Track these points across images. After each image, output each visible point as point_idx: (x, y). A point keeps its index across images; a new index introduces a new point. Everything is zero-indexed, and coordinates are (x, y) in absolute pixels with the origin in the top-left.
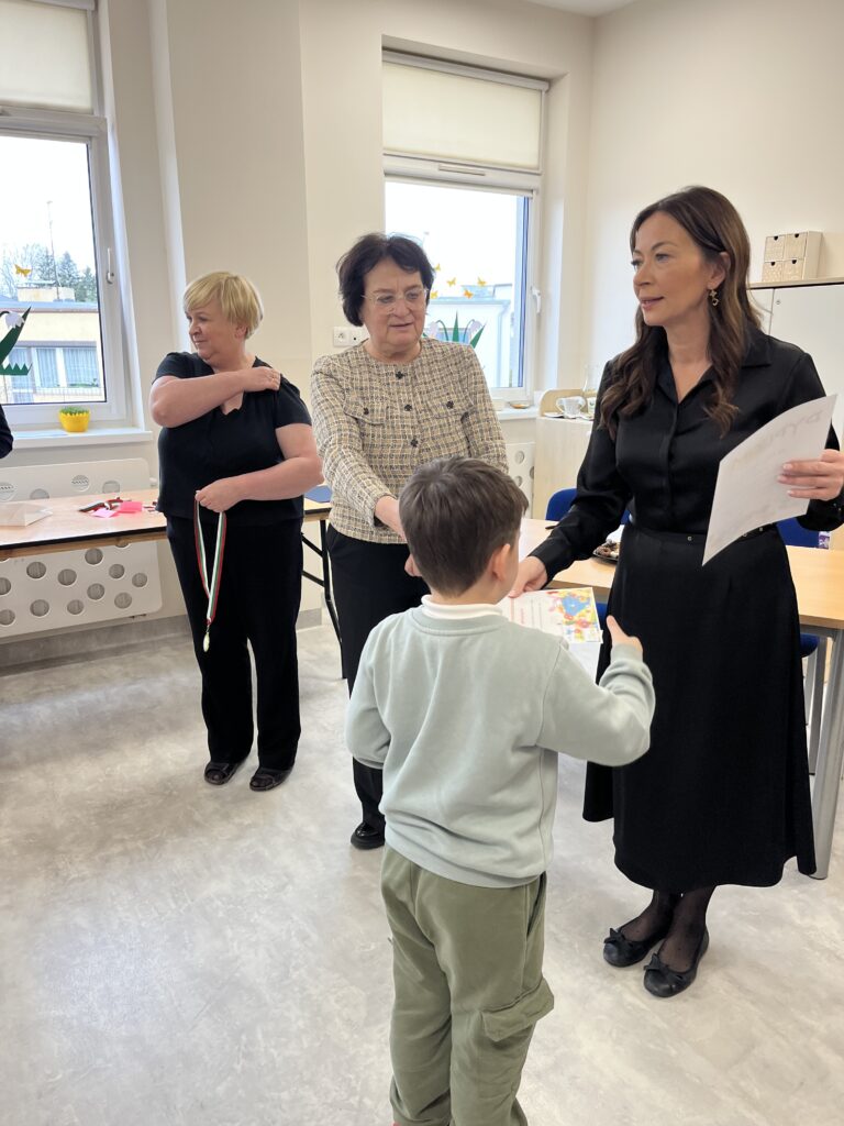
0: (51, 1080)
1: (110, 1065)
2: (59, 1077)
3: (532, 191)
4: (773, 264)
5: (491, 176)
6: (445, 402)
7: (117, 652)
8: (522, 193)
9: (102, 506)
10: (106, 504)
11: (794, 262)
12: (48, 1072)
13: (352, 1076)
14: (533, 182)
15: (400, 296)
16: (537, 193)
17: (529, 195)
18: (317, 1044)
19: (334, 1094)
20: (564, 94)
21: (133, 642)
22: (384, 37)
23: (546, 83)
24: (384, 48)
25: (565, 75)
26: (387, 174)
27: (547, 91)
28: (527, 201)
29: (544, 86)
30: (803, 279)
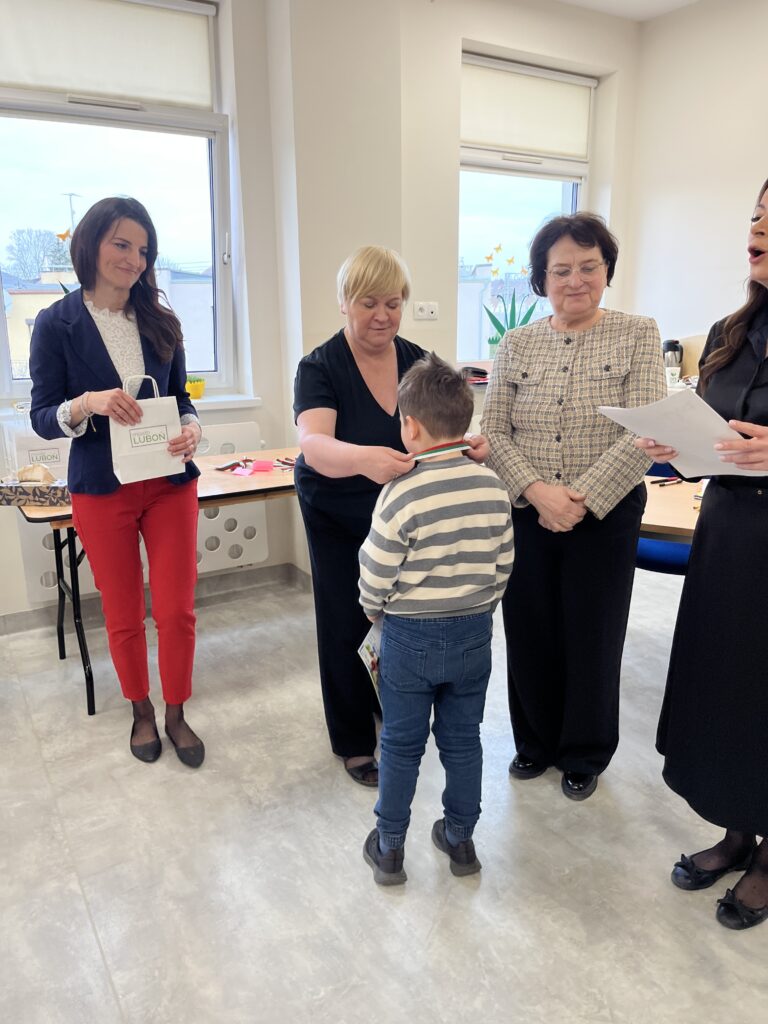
0: (315, 997)
1: (366, 982)
2: (322, 993)
6: (603, 366)
7: (226, 598)
9: (238, 465)
10: (242, 464)
12: (310, 989)
13: (595, 991)
15: (575, 270)
18: (551, 962)
19: (585, 1007)
21: (238, 589)
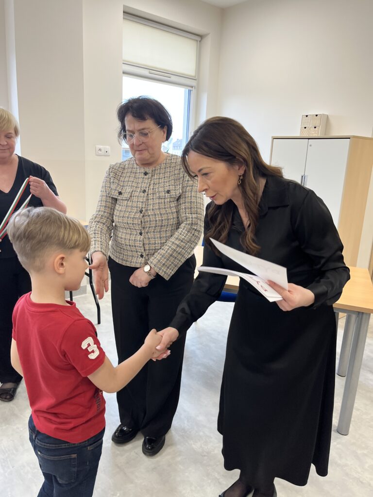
3: (192, 87)
4: (305, 128)
5: (173, 78)
8: (187, 87)
11: (315, 127)
14: (193, 83)
16: (195, 88)
17: (191, 89)
20: (208, 43)
22: (124, 6)
23: (200, 37)
24: (124, 12)
25: (208, 34)
26: (124, 73)
27: (200, 41)
28: (190, 91)
29: (198, 39)
30: (319, 136)
